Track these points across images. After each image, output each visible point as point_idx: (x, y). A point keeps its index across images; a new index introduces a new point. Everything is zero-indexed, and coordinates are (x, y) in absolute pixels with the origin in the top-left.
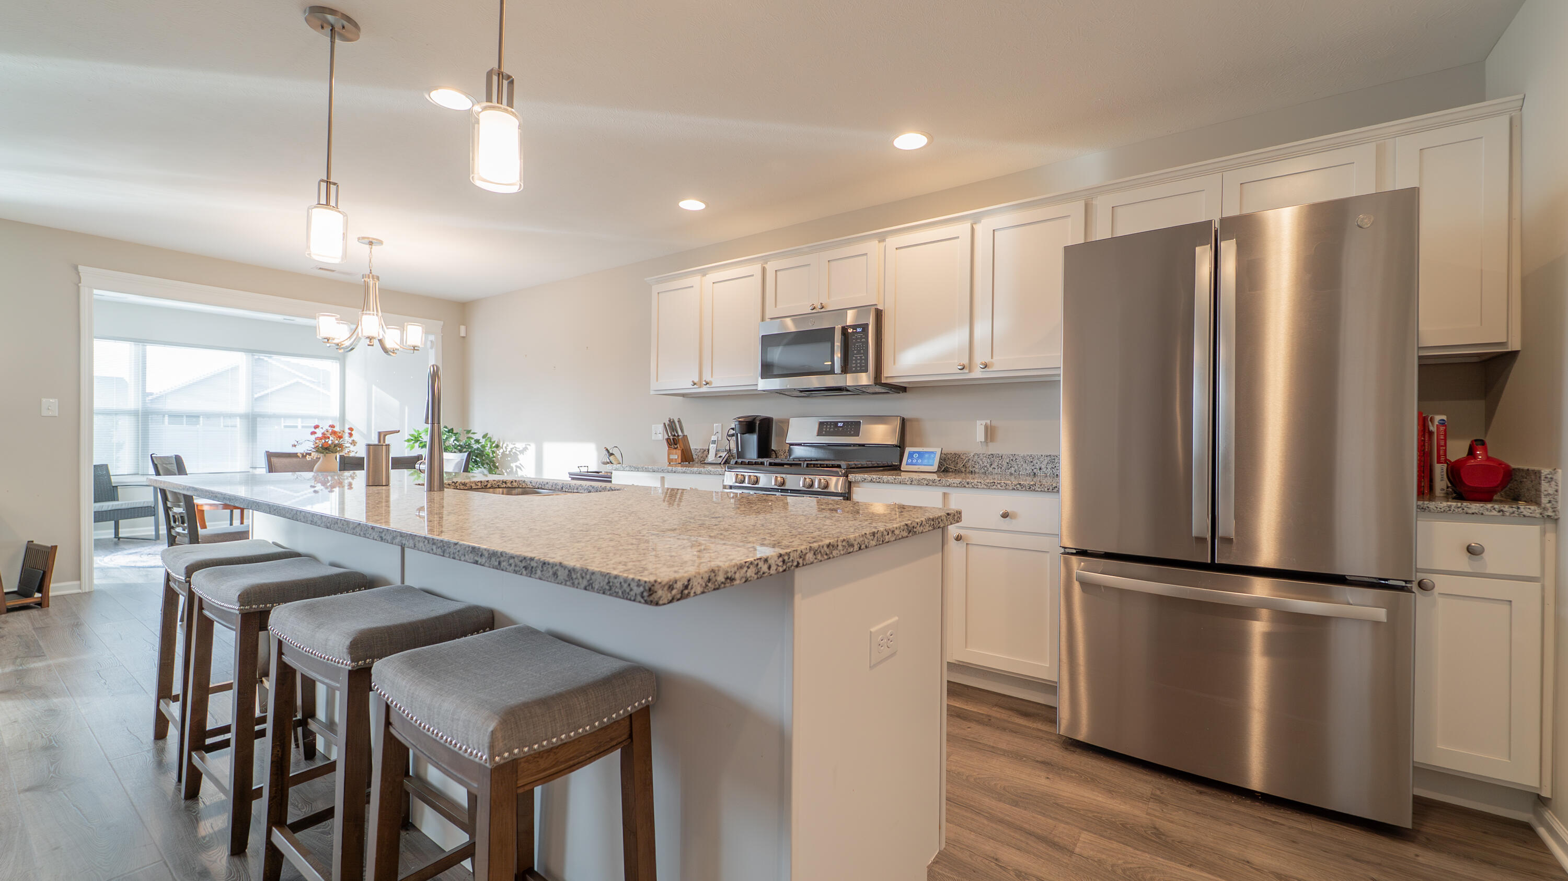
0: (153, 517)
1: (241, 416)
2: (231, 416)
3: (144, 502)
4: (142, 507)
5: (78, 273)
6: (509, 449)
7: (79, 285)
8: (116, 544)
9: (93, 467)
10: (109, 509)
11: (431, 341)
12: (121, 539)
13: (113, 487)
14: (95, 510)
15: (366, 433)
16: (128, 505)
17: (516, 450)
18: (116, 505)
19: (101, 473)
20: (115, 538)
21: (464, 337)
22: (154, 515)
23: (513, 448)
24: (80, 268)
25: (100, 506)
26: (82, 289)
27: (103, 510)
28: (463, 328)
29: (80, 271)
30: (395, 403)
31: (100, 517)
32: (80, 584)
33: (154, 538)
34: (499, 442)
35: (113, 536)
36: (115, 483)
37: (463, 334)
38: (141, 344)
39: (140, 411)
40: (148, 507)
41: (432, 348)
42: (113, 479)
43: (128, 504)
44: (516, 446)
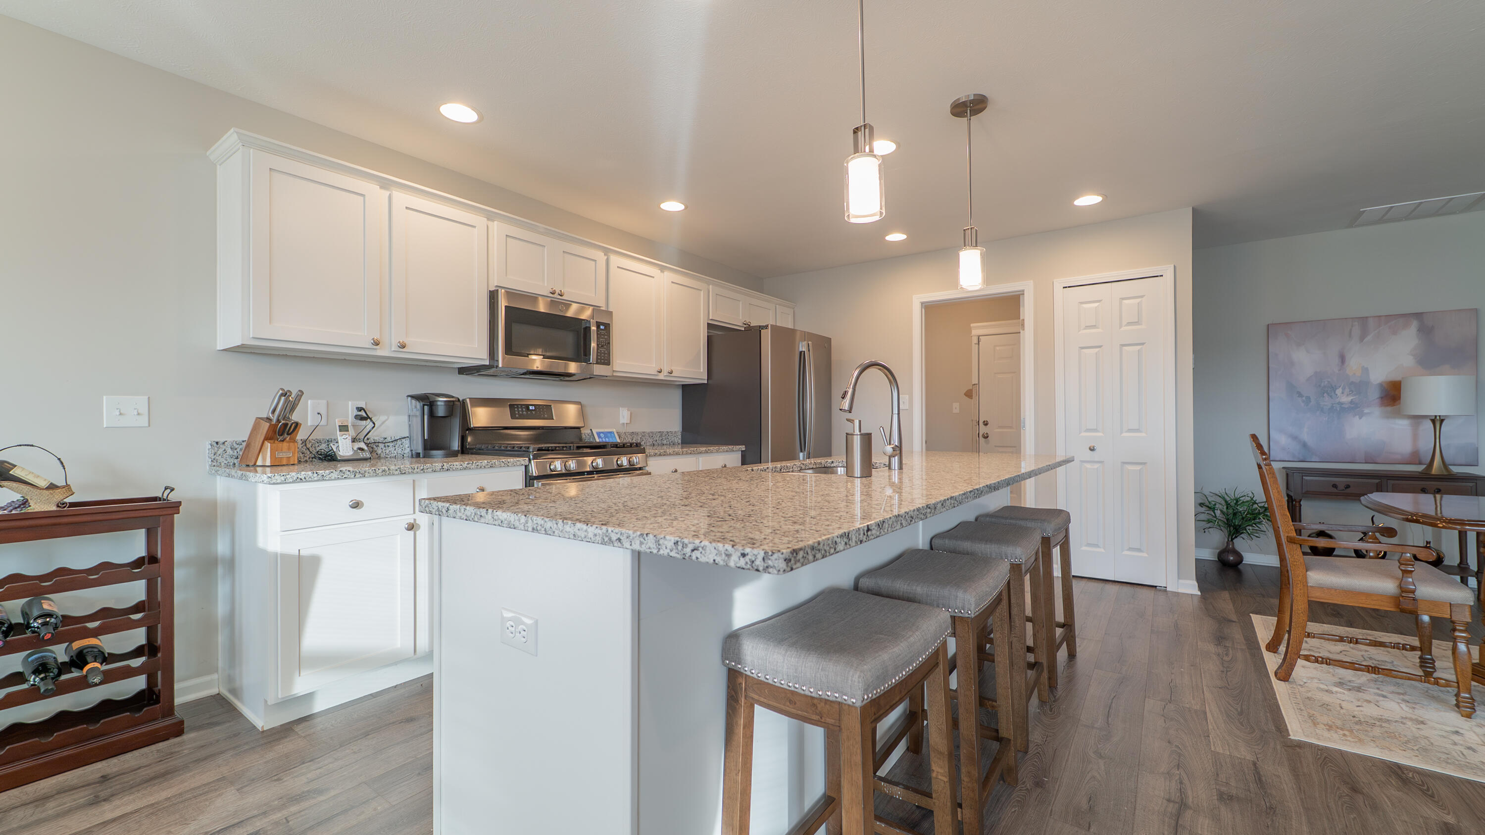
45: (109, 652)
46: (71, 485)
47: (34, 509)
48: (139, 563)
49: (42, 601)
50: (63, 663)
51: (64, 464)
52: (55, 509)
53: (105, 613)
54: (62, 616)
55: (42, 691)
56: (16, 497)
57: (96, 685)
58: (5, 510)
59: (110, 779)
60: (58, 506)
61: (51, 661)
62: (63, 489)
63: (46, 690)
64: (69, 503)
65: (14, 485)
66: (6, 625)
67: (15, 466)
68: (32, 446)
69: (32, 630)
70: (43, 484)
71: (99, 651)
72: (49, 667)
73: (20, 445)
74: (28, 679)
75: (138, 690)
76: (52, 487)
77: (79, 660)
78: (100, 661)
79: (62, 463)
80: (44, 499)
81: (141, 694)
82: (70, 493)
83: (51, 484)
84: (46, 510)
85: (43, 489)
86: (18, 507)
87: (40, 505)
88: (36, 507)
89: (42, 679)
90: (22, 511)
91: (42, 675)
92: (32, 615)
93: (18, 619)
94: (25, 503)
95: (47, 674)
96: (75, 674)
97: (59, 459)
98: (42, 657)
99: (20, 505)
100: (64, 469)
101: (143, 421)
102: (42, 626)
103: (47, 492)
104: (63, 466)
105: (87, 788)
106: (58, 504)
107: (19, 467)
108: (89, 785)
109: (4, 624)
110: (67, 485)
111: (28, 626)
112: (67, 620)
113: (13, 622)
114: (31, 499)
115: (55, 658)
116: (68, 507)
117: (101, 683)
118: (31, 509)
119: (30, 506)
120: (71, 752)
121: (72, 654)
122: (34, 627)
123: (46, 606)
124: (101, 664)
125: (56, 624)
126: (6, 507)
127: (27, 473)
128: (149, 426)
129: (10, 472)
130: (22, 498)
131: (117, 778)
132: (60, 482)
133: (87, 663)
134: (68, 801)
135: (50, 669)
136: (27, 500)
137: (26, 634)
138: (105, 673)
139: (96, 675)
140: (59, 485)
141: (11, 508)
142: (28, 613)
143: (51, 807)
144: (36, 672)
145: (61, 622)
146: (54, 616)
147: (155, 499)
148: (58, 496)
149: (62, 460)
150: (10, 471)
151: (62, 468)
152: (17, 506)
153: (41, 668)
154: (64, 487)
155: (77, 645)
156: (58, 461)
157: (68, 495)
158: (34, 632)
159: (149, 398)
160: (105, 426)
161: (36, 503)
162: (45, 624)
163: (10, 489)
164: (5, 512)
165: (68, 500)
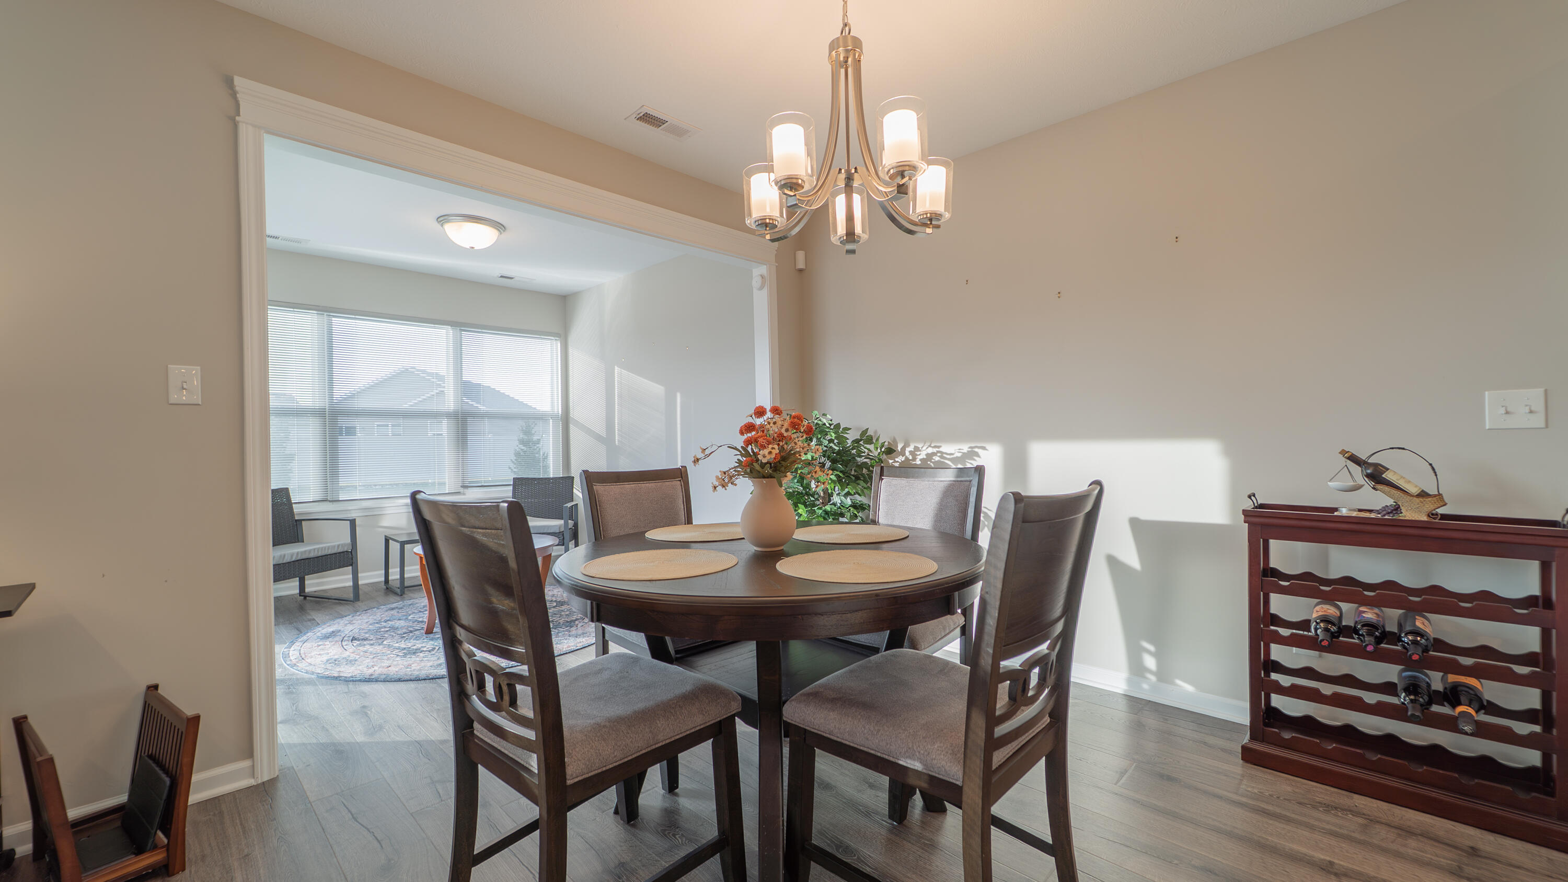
0: (351, 567)
1: (448, 415)
2: (435, 415)
3: (338, 546)
4: (336, 554)
5: (234, 94)
6: (922, 455)
7: (237, 118)
8: (302, 609)
9: (270, 492)
10: (294, 559)
11: (762, 277)
12: (307, 598)
13: (296, 520)
14: (275, 563)
15: (604, 434)
16: (318, 551)
17: (942, 457)
18: (302, 553)
19: (281, 499)
20: (300, 596)
21: (801, 270)
22: (352, 565)
23: (934, 454)
24: (238, 81)
25: (281, 556)
26: (243, 129)
27: (284, 562)
28: (801, 255)
29: (237, 88)
30: (658, 389)
31: (282, 572)
32: (253, 766)
33: (351, 596)
34: (895, 442)
35: (298, 591)
36: (300, 514)
37: (801, 265)
38: (325, 314)
39: (327, 410)
40: (343, 552)
41: (761, 288)
42: (297, 509)
43: (318, 549)
44: (941, 449)
45: (1487, 699)
46: (1444, 495)
47: (1405, 517)
48: (1530, 601)
49: (1417, 617)
50: (1437, 692)
51: (1436, 471)
52: (1426, 520)
53: (1484, 651)
54: (1434, 639)
55: (1409, 713)
56: (1390, 502)
57: (1466, 733)
58: (1379, 514)
59: (1479, 856)
60: (1429, 516)
61: (1424, 685)
62: (1435, 499)
63: (1413, 715)
64: (1441, 515)
65: (1386, 488)
66: (1380, 631)
67: (1387, 469)
68: (1403, 449)
69: (1403, 645)
70: (1414, 490)
71: (1476, 695)
72: (1420, 690)
73: (1392, 448)
74: (1400, 695)
75: (1530, 765)
76: (1423, 494)
77: (1453, 696)
78: (1477, 707)
79: (1433, 469)
80: (1415, 507)
81: (1532, 770)
82: (1442, 504)
83: (1423, 491)
84: (1417, 519)
85: (1413, 496)
86: (1391, 512)
87: (1412, 513)
88: (1408, 514)
89: (1411, 701)
90: (1394, 517)
91: (1412, 697)
92: (1405, 628)
93: (1392, 627)
94: (1397, 509)
95: (1417, 698)
96: (1445, 710)
97: (1431, 465)
98: (1415, 677)
99: (1393, 510)
100: (1436, 475)
101: (1538, 421)
102: (1412, 643)
103: (1417, 500)
104: (1435, 473)
105: (1453, 850)
106: (1429, 514)
107: (1391, 470)
108: (1456, 848)
109: (1377, 629)
110: (1440, 495)
111: (1399, 639)
112: (1439, 644)
113: (1387, 629)
114: (1402, 506)
115: (1427, 683)
116: (1440, 520)
117: (1472, 735)
118: (1402, 516)
119: (1401, 513)
120: (1442, 797)
121: (1447, 686)
122: (1404, 641)
123: (1420, 623)
124: (1477, 712)
125: (1427, 646)
126: (1381, 511)
127: (1399, 478)
128: (1547, 426)
129: (1383, 476)
130: (1394, 504)
131: (1488, 861)
132: (1433, 491)
133: (1460, 704)
134: (1431, 852)
135: (1420, 694)
136: (1399, 507)
137: (1397, 646)
138: (1478, 723)
139: (1468, 723)
140: (1431, 493)
141: (1385, 512)
142: (1403, 624)
143: (1413, 846)
144: (1408, 690)
145: (1432, 645)
146: (1425, 638)
147: (1554, 523)
148: (1429, 506)
149: (1433, 465)
150: (1383, 474)
151: (1433, 474)
152: (1389, 511)
153: (1412, 688)
154: (1435, 496)
155: (1452, 678)
156: (1429, 466)
157: (1439, 505)
158: (1404, 647)
159: (1546, 391)
160: (1487, 428)
161: (1407, 511)
162: (1415, 642)
163: (1383, 492)
164: (1379, 515)
165: (1441, 511)
